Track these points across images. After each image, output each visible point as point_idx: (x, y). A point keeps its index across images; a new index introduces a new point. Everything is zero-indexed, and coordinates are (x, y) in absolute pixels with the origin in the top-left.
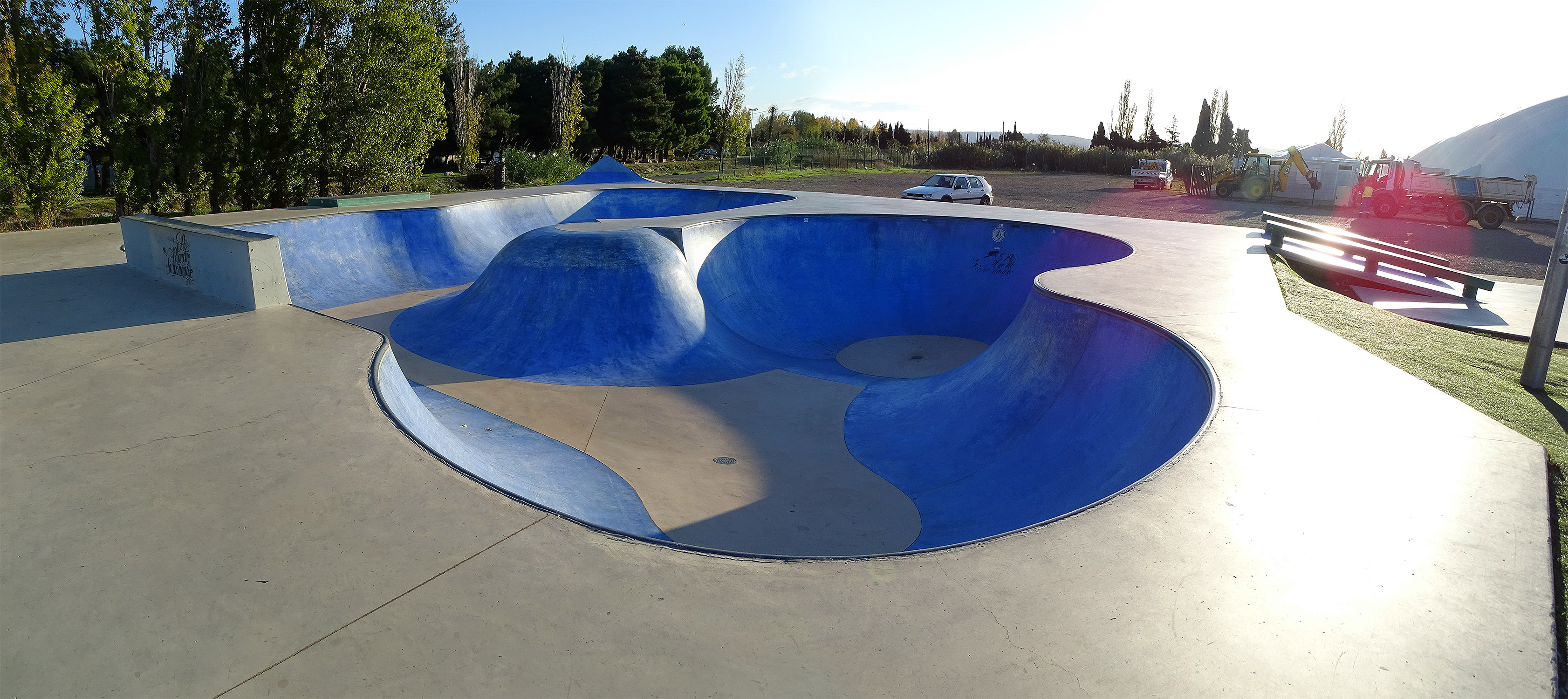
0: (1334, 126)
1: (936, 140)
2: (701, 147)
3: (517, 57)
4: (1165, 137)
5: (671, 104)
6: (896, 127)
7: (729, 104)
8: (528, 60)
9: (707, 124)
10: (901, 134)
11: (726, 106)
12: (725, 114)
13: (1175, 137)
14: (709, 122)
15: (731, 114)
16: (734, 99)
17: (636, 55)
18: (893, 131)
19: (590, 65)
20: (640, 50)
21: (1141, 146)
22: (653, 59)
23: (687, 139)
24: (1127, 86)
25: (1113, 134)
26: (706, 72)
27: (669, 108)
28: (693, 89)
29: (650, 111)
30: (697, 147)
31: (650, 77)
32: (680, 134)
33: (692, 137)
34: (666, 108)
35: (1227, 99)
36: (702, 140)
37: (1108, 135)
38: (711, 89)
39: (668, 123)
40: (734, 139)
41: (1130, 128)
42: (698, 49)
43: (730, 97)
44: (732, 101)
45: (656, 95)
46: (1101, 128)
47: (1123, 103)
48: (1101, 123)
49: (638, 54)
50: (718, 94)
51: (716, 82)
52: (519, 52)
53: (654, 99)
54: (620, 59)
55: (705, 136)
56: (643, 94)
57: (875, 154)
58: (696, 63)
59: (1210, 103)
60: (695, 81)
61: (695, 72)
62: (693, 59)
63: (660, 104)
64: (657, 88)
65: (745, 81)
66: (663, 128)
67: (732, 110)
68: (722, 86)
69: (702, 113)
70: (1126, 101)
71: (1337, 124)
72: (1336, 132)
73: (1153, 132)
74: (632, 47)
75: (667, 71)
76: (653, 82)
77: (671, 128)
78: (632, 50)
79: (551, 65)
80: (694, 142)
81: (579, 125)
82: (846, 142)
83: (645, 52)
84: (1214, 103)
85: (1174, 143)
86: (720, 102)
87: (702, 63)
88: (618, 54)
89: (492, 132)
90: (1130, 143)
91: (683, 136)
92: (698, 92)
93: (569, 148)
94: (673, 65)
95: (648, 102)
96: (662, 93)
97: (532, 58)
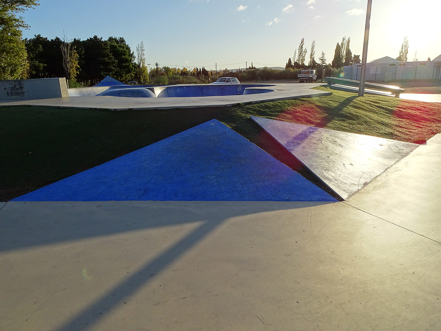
0: (402, 49)
1: (219, 73)
2: (132, 80)
3: (39, 37)
4: (318, 62)
5: (116, 61)
6: (203, 69)
7: (140, 61)
8: (45, 39)
9: (133, 70)
10: (204, 72)
11: (139, 62)
12: (139, 66)
13: (324, 61)
14: (133, 68)
15: (141, 66)
16: (142, 60)
17: (98, 39)
18: (201, 71)
19: (76, 43)
20: (99, 37)
21: (308, 67)
22: (105, 41)
23: (126, 76)
24: (302, 41)
25: (295, 63)
26: (128, 49)
27: (116, 62)
28: (125, 55)
29: (108, 64)
30: (130, 79)
31: (106, 49)
32: (122, 73)
33: (127, 75)
34: (115, 63)
35: (349, 42)
36: (131, 76)
37: (293, 64)
38: (131, 55)
39: (117, 69)
40: (144, 76)
41: (303, 60)
42: (123, 38)
43: (140, 59)
44: (141, 60)
45: (109, 57)
46: (290, 60)
47: (300, 49)
48: (290, 59)
49: (99, 39)
50: (134, 58)
51: (133, 53)
52: (39, 35)
53: (109, 59)
54: (90, 41)
55: (132, 74)
56: (104, 56)
57: (195, 79)
58: (123, 44)
59: (340, 44)
60: (125, 51)
61: (124, 48)
62: (121, 43)
63: (112, 61)
64: (110, 54)
65: (145, 52)
66: (115, 71)
67: (141, 64)
68: (136, 54)
69: (130, 65)
70: (302, 47)
71: (404, 48)
72: (403, 51)
73: (313, 60)
74: (95, 36)
75: (113, 47)
76: (108, 51)
77: (118, 71)
78: (95, 37)
79: (57, 42)
80: (128, 76)
81: (77, 69)
82: (184, 76)
83: (102, 38)
84: (342, 44)
85: (323, 65)
86: (136, 61)
87: (125, 44)
88: (89, 39)
89: (34, 72)
90: (303, 66)
91: (124, 74)
92: (127, 56)
93: (75, 79)
94: (114, 44)
95: (107, 59)
96: (112, 56)
97: (47, 38)
